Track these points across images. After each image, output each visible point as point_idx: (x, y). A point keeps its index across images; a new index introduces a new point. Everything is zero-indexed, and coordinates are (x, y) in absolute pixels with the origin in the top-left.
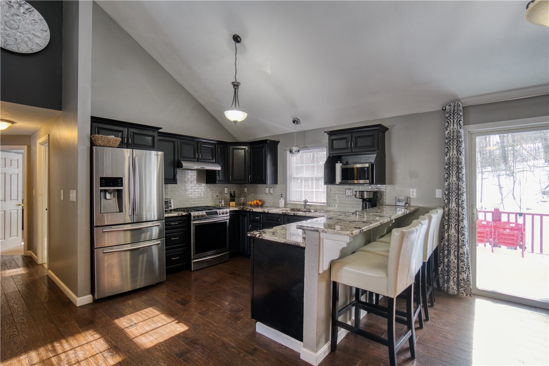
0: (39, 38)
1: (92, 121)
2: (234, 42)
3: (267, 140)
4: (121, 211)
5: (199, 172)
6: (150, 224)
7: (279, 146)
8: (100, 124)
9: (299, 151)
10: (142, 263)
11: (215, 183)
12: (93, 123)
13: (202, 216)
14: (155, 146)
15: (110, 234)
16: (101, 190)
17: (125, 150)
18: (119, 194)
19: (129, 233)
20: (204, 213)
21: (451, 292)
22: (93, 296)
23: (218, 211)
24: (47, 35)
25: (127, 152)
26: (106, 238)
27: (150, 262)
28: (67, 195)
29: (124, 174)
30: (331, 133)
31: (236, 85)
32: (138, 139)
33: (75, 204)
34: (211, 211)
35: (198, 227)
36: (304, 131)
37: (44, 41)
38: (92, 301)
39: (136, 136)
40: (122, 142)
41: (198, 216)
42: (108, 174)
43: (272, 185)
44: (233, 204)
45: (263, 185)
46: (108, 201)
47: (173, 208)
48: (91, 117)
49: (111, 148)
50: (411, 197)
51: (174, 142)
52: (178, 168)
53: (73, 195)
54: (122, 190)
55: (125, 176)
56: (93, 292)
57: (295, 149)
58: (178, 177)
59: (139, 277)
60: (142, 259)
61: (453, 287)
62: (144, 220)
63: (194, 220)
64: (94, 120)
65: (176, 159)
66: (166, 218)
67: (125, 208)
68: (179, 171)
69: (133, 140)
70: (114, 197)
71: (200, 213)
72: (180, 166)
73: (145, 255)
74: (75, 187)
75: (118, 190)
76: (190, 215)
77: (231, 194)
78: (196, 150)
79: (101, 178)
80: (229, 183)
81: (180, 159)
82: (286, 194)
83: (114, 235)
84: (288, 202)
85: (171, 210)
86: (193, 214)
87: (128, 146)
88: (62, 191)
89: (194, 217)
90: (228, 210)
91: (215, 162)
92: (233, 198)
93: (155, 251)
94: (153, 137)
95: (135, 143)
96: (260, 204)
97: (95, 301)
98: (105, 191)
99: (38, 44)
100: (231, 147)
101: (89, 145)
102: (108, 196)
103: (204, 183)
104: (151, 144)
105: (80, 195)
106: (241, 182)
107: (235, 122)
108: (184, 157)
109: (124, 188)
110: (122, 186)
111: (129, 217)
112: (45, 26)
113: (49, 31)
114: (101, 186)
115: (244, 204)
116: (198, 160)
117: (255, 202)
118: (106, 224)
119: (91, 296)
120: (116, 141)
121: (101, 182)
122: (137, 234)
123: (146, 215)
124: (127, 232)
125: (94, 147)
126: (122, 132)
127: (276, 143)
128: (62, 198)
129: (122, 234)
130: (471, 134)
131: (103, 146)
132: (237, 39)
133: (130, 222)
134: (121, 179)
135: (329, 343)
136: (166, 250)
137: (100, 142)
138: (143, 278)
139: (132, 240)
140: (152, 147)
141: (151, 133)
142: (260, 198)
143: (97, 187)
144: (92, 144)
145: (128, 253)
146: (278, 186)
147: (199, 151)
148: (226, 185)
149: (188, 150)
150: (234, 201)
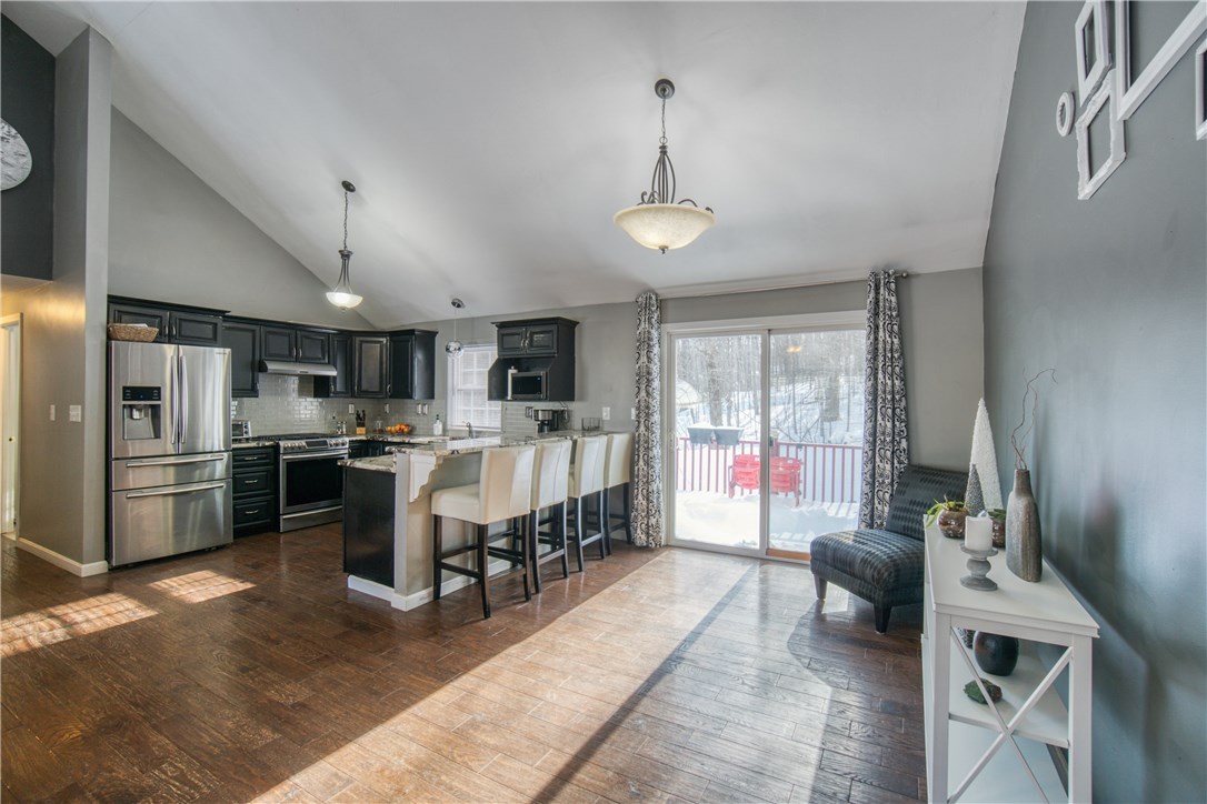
0: (12, 166)
1: (109, 302)
2: (344, 190)
3: (413, 330)
4: (157, 435)
5: (303, 378)
6: (209, 457)
7: (437, 338)
8: (122, 307)
9: (459, 349)
10: (195, 514)
11: (328, 396)
12: (111, 305)
13: (299, 447)
14: (218, 338)
15: (137, 470)
16: (124, 406)
17: (166, 346)
18: (155, 412)
19: (171, 470)
20: (303, 443)
21: (638, 543)
22: (109, 563)
23: (328, 440)
24: (27, 162)
25: (169, 350)
26: (131, 476)
27: (209, 515)
28: (63, 412)
29: (164, 382)
30: (502, 326)
31: (345, 255)
32: (188, 329)
33: (80, 426)
34: (315, 440)
35: (291, 465)
36: (473, 319)
37: (20, 171)
38: (106, 571)
39: (184, 324)
40: (161, 333)
41: (292, 448)
42: (136, 380)
43: (426, 401)
44: (359, 430)
45: (409, 400)
46: (134, 422)
47: (250, 435)
48: (109, 296)
49: (140, 344)
50: (604, 418)
51: (253, 331)
52: (260, 371)
53: (75, 413)
54: (159, 405)
55: (165, 385)
56: (108, 557)
57: (453, 346)
58: (260, 386)
59: (188, 537)
60: (196, 509)
61: (640, 538)
62: (201, 450)
63: (284, 454)
64: (112, 300)
65: (257, 357)
66: (234, 449)
67: (165, 431)
68: (261, 376)
69: (179, 332)
70: (146, 415)
71: (297, 443)
72: (263, 368)
73: (201, 502)
74: (80, 401)
75: (152, 406)
76: (278, 446)
77: (358, 415)
78: (294, 343)
79: (125, 388)
80: (353, 396)
81: (263, 357)
82: (446, 415)
83: (146, 473)
84: (449, 427)
85: (247, 439)
86: (282, 444)
87: (170, 339)
88: (53, 407)
89: (285, 449)
90: (347, 439)
91: (329, 363)
92: (360, 421)
93: (219, 497)
94: (216, 325)
95: (183, 333)
96: (406, 430)
97: (112, 570)
98: (131, 407)
99: (10, 176)
100: (358, 339)
101: (104, 337)
102: (136, 414)
103: (309, 396)
104: (211, 336)
105: (87, 413)
106: (375, 396)
107: (343, 309)
108: (271, 355)
109: (164, 403)
110: (159, 399)
111: (171, 446)
112: (23, 147)
113: (29, 156)
114: (124, 400)
115: (382, 431)
116: (297, 360)
117: (398, 427)
118: (130, 455)
119: (105, 562)
120: (150, 332)
121: (124, 393)
122: (186, 470)
123: (204, 442)
124: (168, 468)
125: (113, 342)
126: (161, 317)
127: (434, 334)
128: (53, 418)
129: (160, 470)
130: (669, 335)
131: (129, 341)
132: (348, 186)
133: (174, 453)
134: (159, 389)
135: (431, 589)
136: (234, 499)
137: (123, 335)
138: (195, 537)
139: (176, 479)
140: (213, 341)
141: (211, 318)
142: (408, 422)
143: (118, 401)
144: (109, 337)
145: (170, 499)
146: (436, 402)
147: (299, 345)
148: (351, 400)
149: (279, 343)
150: (363, 425)
